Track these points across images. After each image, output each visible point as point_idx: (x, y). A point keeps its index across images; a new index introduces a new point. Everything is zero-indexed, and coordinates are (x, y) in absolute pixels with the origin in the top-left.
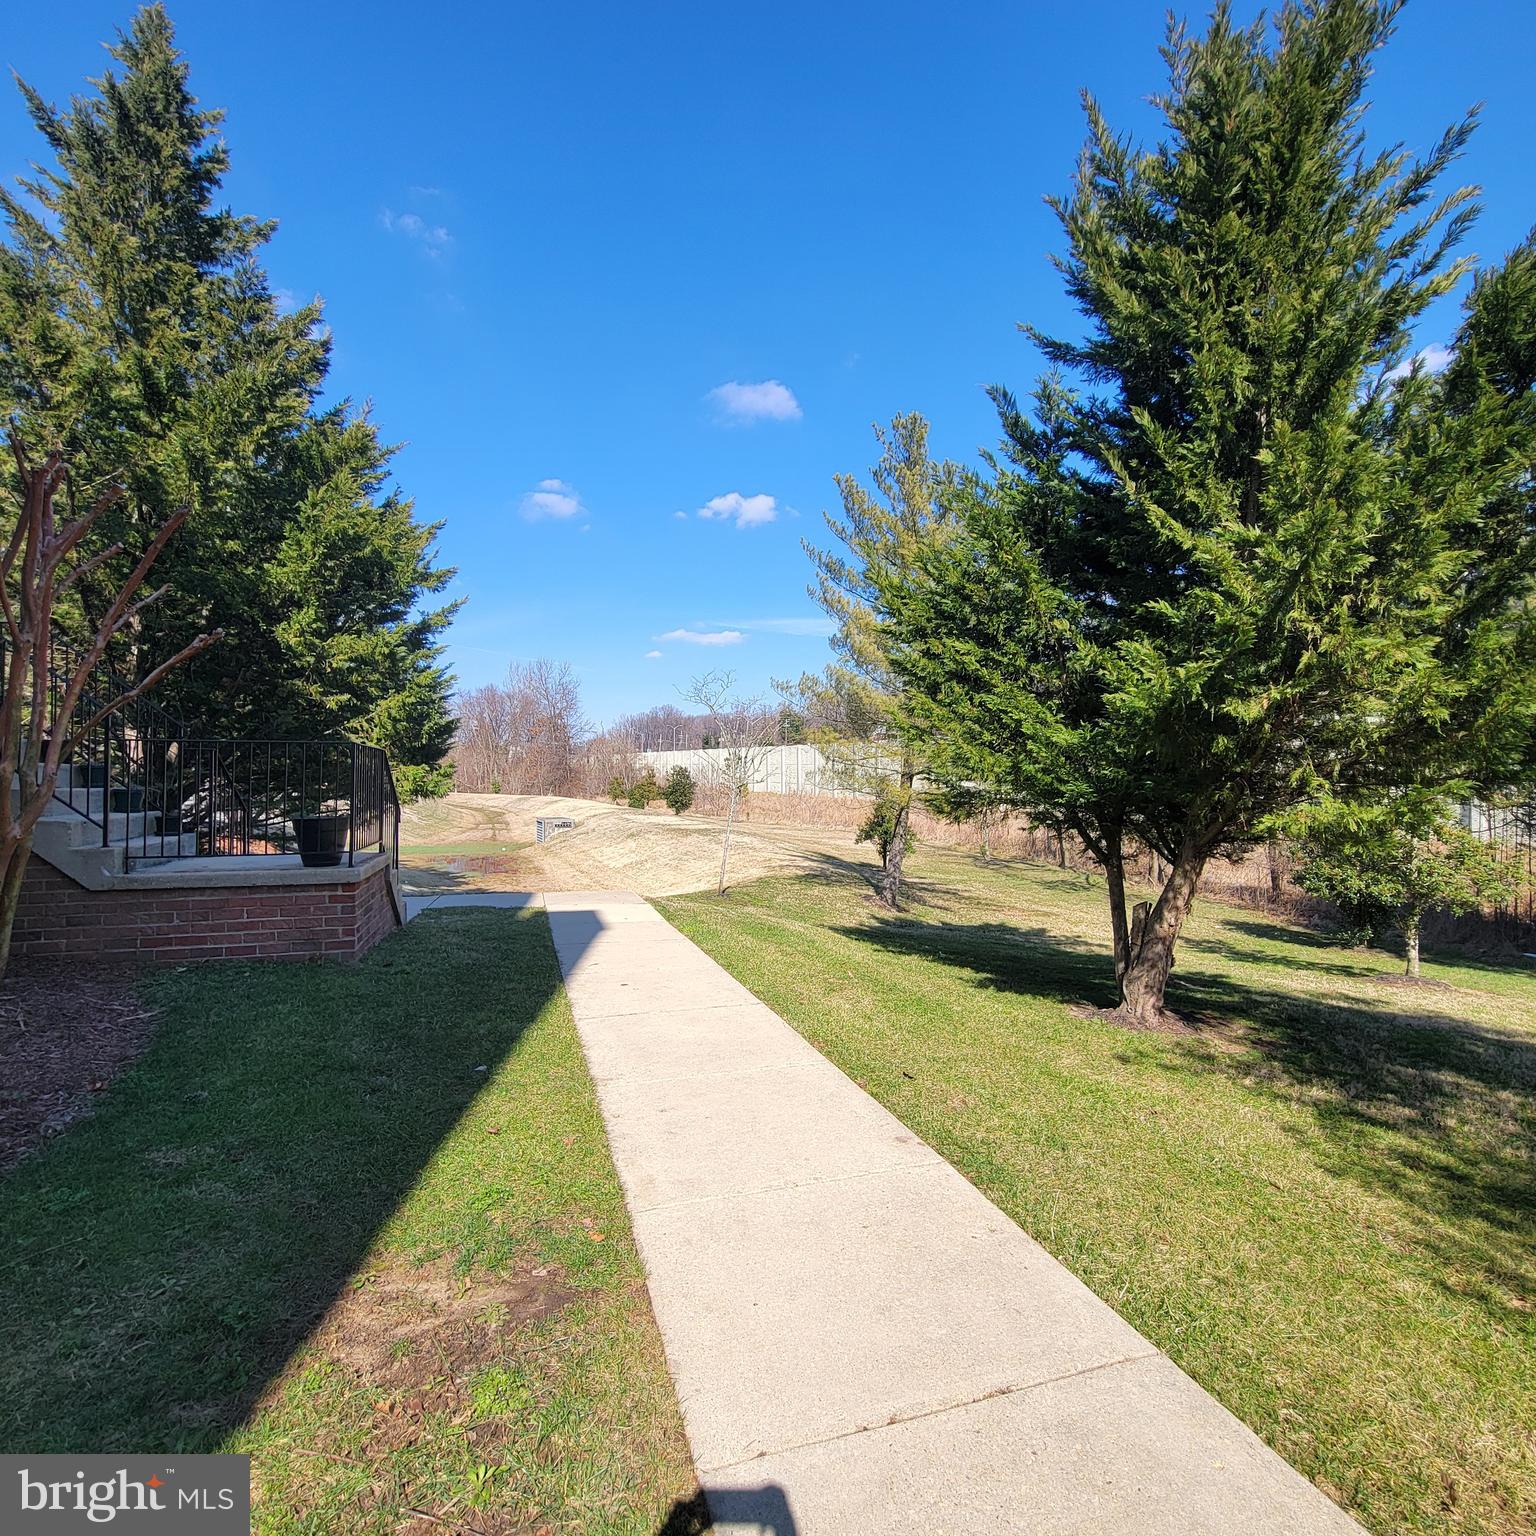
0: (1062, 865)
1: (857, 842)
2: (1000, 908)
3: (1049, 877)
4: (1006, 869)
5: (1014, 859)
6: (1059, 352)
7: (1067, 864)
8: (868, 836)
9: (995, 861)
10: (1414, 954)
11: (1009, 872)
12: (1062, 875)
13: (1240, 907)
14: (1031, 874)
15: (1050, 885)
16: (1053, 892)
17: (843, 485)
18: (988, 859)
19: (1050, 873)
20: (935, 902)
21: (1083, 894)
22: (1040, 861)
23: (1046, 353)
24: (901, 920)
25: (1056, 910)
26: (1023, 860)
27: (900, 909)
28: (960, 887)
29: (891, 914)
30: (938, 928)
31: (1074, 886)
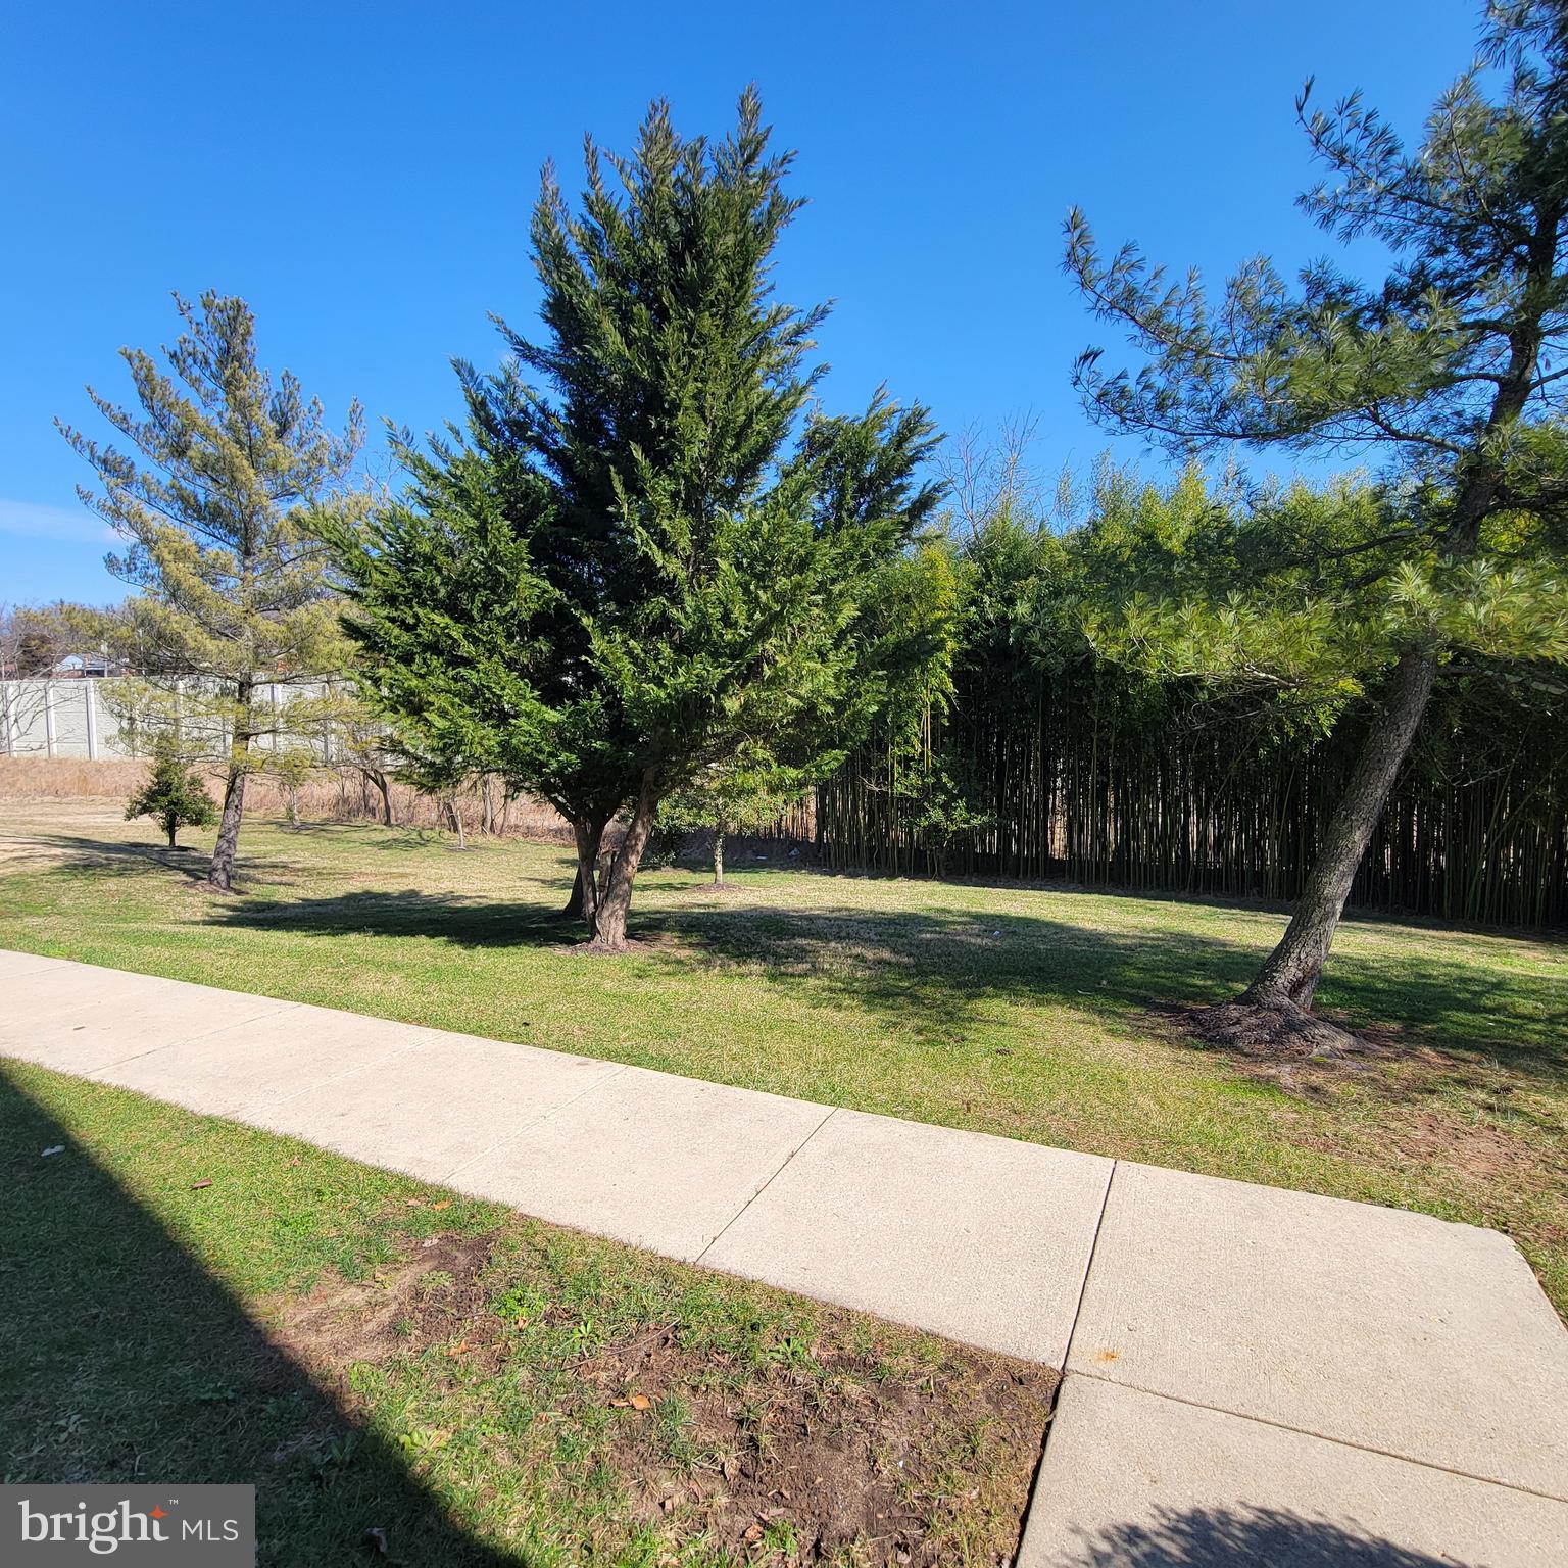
0: (387, 823)
1: (128, 818)
2: (347, 876)
3: (377, 837)
4: (323, 833)
5: (325, 822)
6: (527, 353)
7: (393, 821)
8: (145, 809)
9: (304, 826)
10: (719, 867)
11: (329, 836)
12: (390, 834)
13: (564, 846)
14: (355, 836)
15: (384, 845)
16: (390, 852)
17: (136, 362)
18: (297, 824)
19: (377, 833)
20: (269, 878)
21: (423, 850)
22: (359, 821)
23: (516, 350)
24: (245, 903)
25: (409, 870)
26: (338, 822)
27: (239, 893)
28: (284, 858)
29: (232, 899)
30: (298, 906)
31: (408, 844)
